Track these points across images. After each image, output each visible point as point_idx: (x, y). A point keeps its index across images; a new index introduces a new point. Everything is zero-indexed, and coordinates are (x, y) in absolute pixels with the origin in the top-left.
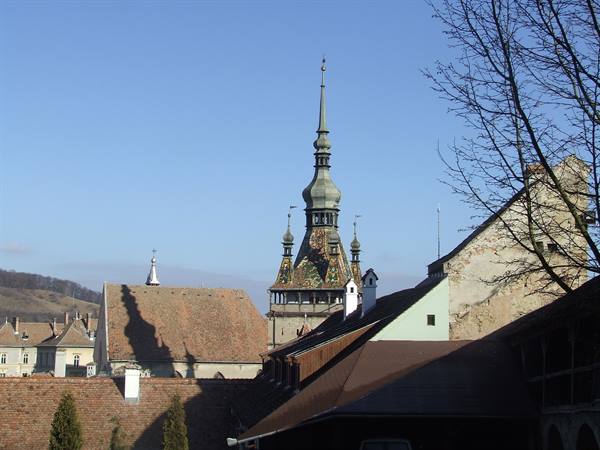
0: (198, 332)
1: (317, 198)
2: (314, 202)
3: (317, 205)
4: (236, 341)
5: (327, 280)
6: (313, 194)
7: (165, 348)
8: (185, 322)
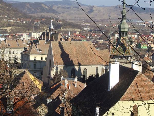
0: (79, 56)
1: (122, 28)
2: (122, 29)
3: (122, 30)
4: (90, 58)
5: (126, 53)
6: (121, 27)
7: (72, 61)
8: (75, 53)
